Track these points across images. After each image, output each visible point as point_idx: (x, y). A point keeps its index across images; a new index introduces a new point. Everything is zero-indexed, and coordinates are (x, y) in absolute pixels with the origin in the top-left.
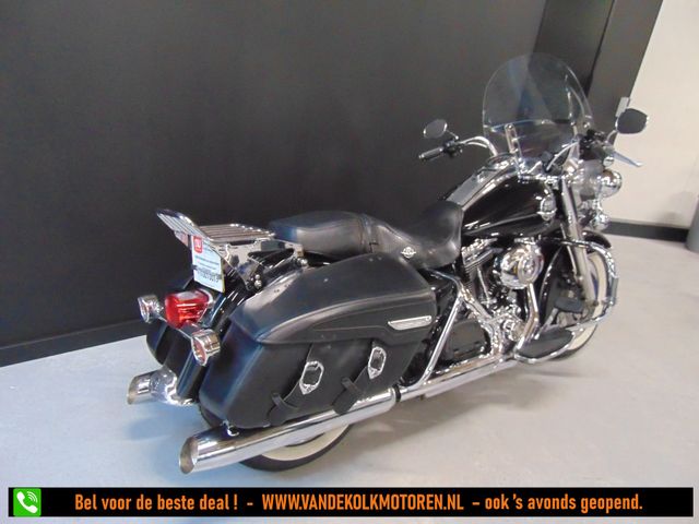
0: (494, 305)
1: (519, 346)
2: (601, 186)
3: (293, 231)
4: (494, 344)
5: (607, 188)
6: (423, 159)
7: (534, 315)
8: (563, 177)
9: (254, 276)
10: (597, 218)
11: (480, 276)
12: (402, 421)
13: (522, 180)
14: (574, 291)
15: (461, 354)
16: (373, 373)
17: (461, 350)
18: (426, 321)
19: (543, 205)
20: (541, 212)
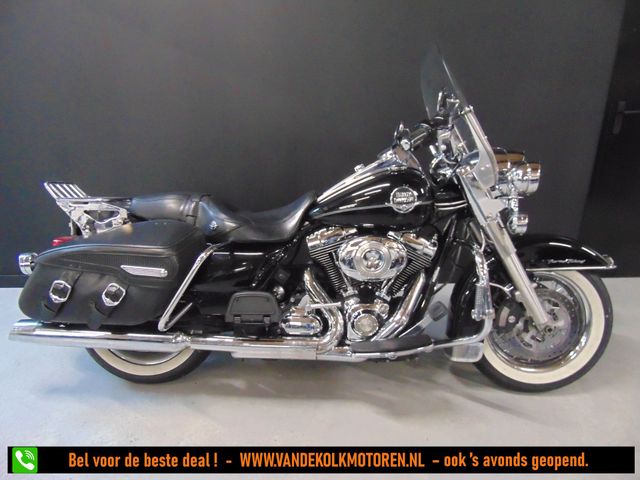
2: (512, 181)
8: (458, 170)
14: (509, 307)
15: (242, 321)
16: (108, 302)
17: (245, 318)
18: (162, 272)
19: (394, 196)
20: (391, 204)
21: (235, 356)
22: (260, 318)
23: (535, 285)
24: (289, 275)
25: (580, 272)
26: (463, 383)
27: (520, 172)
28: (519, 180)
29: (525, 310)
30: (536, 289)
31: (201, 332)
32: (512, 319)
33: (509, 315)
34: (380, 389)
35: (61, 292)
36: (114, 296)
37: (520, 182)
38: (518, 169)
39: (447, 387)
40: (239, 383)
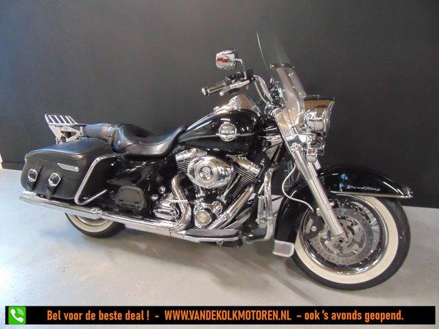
14: (313, 219)
15: (123, 204)
17: (124, 202)
18: (76, 169)
19: (222, 129)
20: (219, 134)
21: (127, 226)
22: (133, 204)
23: (332, 204)
24: (163, 179)
25: (378, 198)
28: (310, 120)
29: (324, 223)
30: (333, 207)
31: (117, 210)
32: (314, 229)
33: (313, 226)
35: (33, 176)
36: (54, 181)
37: (311, 122)
40: (143, 246)
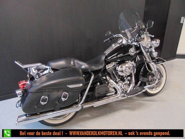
0: (120, 81)
1: (128, 92)
2: (153, 44)
3: (50, 64)
4: (118, 92)
5: (155, 44)
6: (104, 42)
7: (133, 83)
8: (140, 43)
9: (36, 76)
10: (154, 54)
11: (114, 73)
12: (94, 114)
13: (125, 45)
14: (151, 76)
16: (63, 99)
17: (101, 94)
18: (81, 85)
19: (130, 51)
20: (129, 53)
21: (95, 106)
22: (105, 92)
25: (161, 65)
26: (140, 98)
27: (155, 42)
29: (154, 76)
33: (151, 78)
34: (124, 105)
35: (44, 100)
36: (65, 97)
38: (154, 41)
39: (137, 100)
